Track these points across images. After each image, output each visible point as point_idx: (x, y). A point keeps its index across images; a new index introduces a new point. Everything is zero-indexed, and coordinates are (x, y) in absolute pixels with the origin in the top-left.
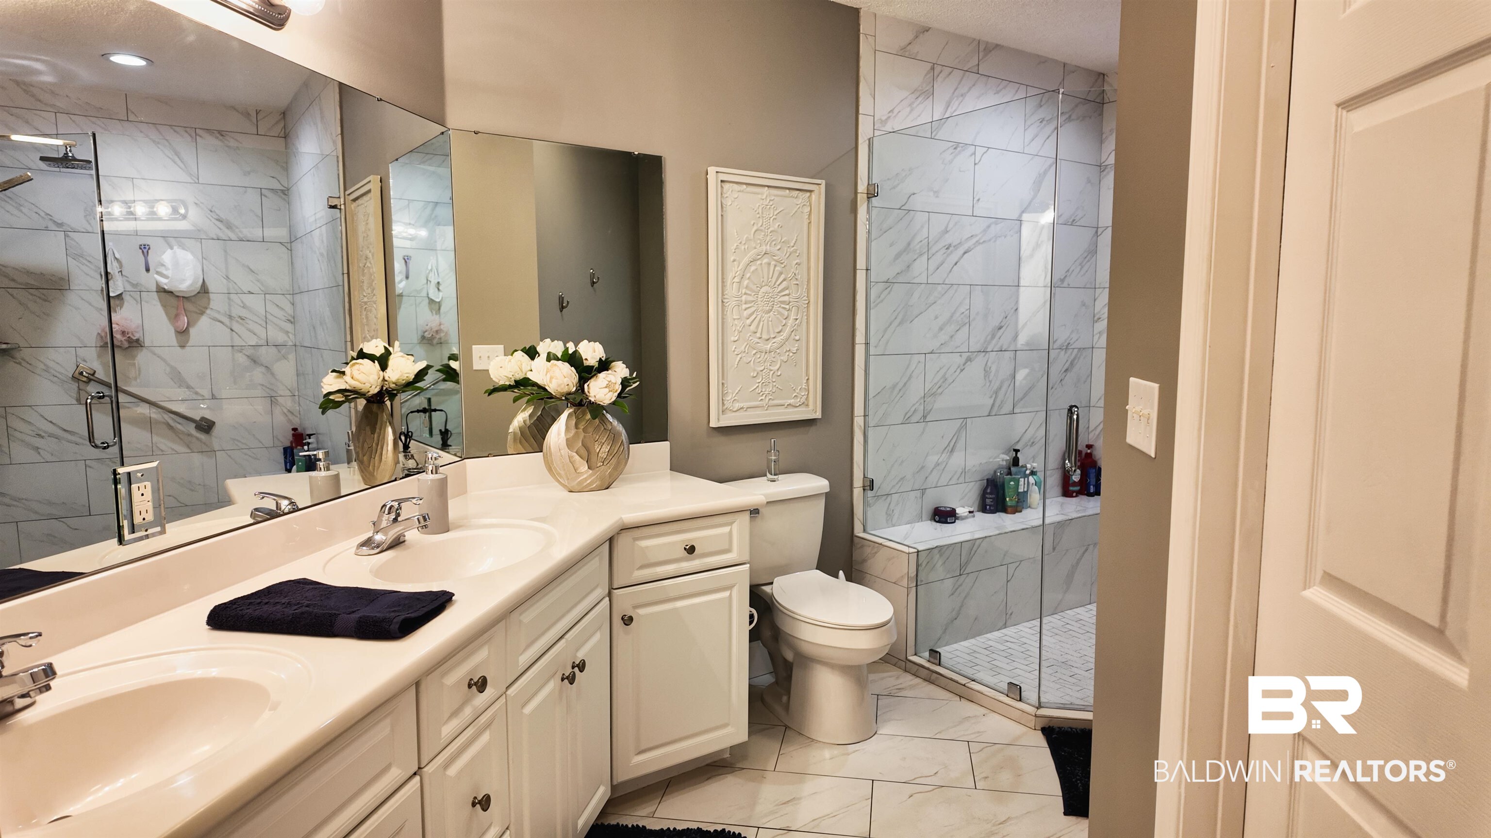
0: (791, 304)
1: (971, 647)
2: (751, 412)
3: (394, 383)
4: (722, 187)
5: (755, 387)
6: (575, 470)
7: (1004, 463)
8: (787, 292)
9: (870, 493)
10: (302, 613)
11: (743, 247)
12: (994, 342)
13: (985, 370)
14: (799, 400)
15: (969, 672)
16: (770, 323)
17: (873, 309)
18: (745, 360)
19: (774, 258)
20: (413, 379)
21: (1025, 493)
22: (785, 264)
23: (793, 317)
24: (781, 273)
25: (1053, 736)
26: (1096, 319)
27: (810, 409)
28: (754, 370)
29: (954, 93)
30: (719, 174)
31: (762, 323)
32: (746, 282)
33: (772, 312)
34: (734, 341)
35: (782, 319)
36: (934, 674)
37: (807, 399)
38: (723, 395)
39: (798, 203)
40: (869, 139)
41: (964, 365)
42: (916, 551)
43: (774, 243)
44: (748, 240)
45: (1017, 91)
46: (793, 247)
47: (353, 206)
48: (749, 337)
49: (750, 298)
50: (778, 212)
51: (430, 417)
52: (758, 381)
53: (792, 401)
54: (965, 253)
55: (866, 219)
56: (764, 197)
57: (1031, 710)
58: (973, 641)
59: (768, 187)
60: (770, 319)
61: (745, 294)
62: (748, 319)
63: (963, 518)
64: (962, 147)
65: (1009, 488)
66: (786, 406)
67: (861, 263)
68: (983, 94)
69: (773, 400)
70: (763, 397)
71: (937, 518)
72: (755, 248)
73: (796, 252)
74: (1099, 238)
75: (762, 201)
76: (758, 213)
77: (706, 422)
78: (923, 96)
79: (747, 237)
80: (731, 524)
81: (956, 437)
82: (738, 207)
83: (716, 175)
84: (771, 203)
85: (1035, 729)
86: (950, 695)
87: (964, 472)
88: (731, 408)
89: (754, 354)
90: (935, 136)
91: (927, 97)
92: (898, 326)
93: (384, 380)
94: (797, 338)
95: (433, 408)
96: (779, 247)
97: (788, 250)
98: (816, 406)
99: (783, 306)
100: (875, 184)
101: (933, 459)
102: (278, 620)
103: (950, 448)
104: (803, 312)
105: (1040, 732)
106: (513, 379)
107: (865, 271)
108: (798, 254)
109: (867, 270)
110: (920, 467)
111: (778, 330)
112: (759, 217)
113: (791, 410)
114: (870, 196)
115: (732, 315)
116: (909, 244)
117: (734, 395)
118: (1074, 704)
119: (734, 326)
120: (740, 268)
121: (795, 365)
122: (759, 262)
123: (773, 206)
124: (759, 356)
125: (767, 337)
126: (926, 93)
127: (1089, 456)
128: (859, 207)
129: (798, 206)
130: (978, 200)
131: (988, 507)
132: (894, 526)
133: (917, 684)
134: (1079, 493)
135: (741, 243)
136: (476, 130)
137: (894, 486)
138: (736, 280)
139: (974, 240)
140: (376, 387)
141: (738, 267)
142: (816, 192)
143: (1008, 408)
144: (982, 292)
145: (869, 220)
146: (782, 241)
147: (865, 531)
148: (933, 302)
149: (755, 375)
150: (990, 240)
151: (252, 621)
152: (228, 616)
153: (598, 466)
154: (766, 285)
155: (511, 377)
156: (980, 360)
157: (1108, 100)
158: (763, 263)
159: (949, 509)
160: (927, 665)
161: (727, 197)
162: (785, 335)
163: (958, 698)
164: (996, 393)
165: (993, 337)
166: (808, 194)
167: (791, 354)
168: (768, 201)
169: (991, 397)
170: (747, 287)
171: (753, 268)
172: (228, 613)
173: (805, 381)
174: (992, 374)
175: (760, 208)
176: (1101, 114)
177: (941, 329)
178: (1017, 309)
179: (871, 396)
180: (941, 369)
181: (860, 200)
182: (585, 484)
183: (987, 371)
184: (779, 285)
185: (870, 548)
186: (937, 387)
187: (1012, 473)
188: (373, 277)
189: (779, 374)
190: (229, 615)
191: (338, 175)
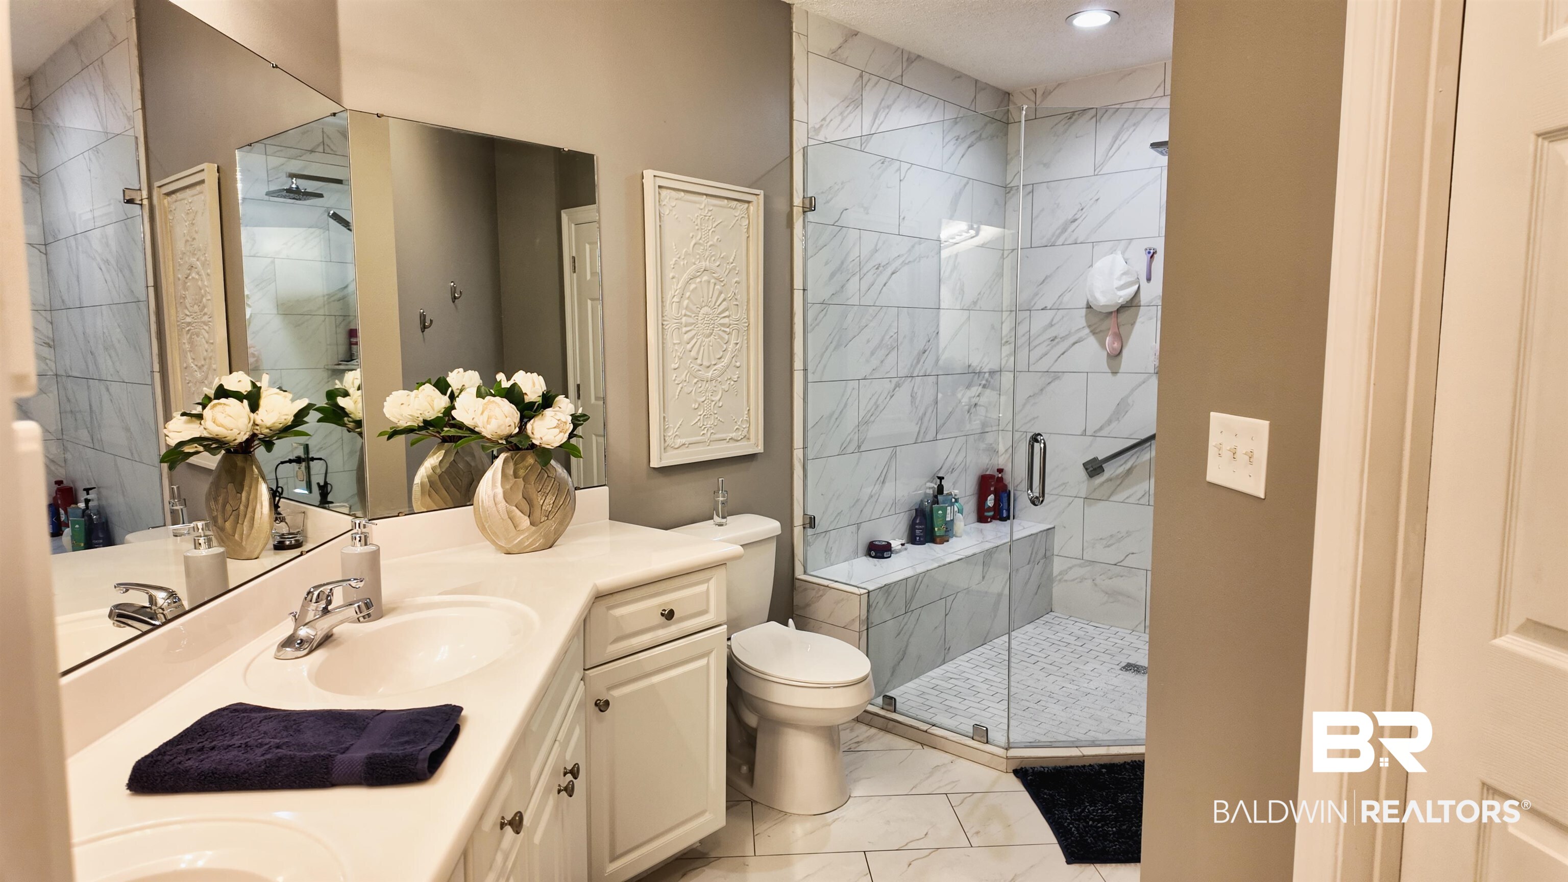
0: (731, 327)
1: (918, 688)
2: (693, 449)
3: (267, 428)
4: (659, 193)
5: (697, 420)
6: (515, 527)
7: (931, 492)
8: (727, 314)
9: (810, 531)
10: (280, 759)
11: (682, 263)
12: (919, 366)
13: (911, 396)
14: (740, 433)
15: (927, 716)
16: (711, 348)
17: (810, 332)
18: (686, 390)
19: (714, 275)
20: (293, 421)
21: (952, 521)
22: (724, 282)
23: (733, 342)
24: (721, 293)
25: (1029, 778)
26: (1003, 342)
27: (751, 442)
28: (696, 401)
29: (880, 104)
30: (656, 178)
31: (702, 348)
32: (686, 302)
33: (712, 336)
34: (675, 369)
35: (723, 344)
36: (891, 722)
37: (748, 431)
38: (665, 430)
39: (736, 215)
40: (804, 148)
41: (893, 391)
42: (867, 591)
43: (713, 258)
44: (687, 254)
45: (936, 106)
46: (732, 263)
47: (166, 201)
48: (690, 364)
49: (691, 320)
50: (716, 224)
51: (308, 468)
52: (699, 413)
53: (733, 435)
54: (893, 273)
55: (802, 235)
56: (702, 207)
57: (1001, 752)
58: (917, 681)
59: (706, 195)
60: (711, 344)
61: (685, 315)
62: (688, 343)
63: (897, 552)
64: (889, 162)
65: (938, 518)
66: (727, 440)
67: (798, 283)
68: (906, 107)
69: (715, 434)
70: (705, 432)
71: (873, 553)
72: (695, 264)
73: (735, 269)
74: (1005, 260)
75: (700, 211)
76: (697, 225)
77: (645, 461)
78: (852, 106)
79: (686, 251)
80: (708, 580)
81: (887, 466)
82: (676, 217)
83: (654, 180)
84: (709, 214)
85: (1007, 772)
86: (909, 744)
87: (894, 503)
88: (672, 445)
89: (696, 383)
90: (864, 149)
91: (856, 107)
92: (833, 351)
93: (255, 424)
94: (738, 364)
95: (311, 456)
96: (718, 263)
97: (728, 267)
98: (758, 440)
99: (723, 329)
100: (811, 198)
101: (868, 491)
102: (244, 772)
103: (882, 479)
104: (743, 335)
105: (1012, 775)
106: (421, 419)
107: (802, 291)
108: (737, 272)
109: (804, 290)
110: (856, 499)
111: (719, 357)
112: (698, 229)
113: (733, 445)
114: (806, 209)
115: (673, 339)
116: (842, 263)
117: (675, 430)
118: (1041, 742)
119: (674, 352)
120: (679, 286)
121: (736, 395)
122: (698, 280)
123: (711, 218)
124: (700, 386)
125: (708, 365)
126: (856, 102)
127: (1001, 480)
128: (795, 221)
129: (737, 218)
130: (904, 218)
131: (918, 538)
132: (832, 565)
133: (875, 735)
134: (994, 518)
135: (679, 258)
136: (380, 112)
137: (832, 522)
138: (675, 299)
139: (901, 260)
140: (245, 434)
141: (677, 286)
142: (755, 203)
143: (930, 436)
144: (908, 313)
145: (805, 236)
146: (722, 256)
147: (805, 573)
148: (865, 325)
149: (696, 407)
150: (915, 260)
151: (203, 777)
152: (162, 774)
153: (542, 521)
154: (706, 306)
155: (419, 416)
156: (907, 386)
157: (1012, 119)
158: (703, 280)
159: (884, 543)
160: (882, 713)
161: (664, 205)
162: (726, 360)
163: (920, 746)
164: (922, 419)
165: (918, 362)
166: (746, 205)
167: (732, 383)
168: (706, 212)
169: (917, 424)
170: (686, 308)
171: (693, 286)
172: (162, 770)
173: (747, 412)
174: (918, 399)
175: (699, 220)
176: (1006, 134)
177: (872, 354)
178: (938, 333)
179: (810, 426)
180: (873, 395)
181: (796, 213)
182: (526, 544)
183: (913, 397)
184: (719, 306)
185: (815, 591)
186: (870, 415)
187: (939, 502)
188: (203, 291)
189: (720, 405)
190: (164, 772)
191: (138, 162)
